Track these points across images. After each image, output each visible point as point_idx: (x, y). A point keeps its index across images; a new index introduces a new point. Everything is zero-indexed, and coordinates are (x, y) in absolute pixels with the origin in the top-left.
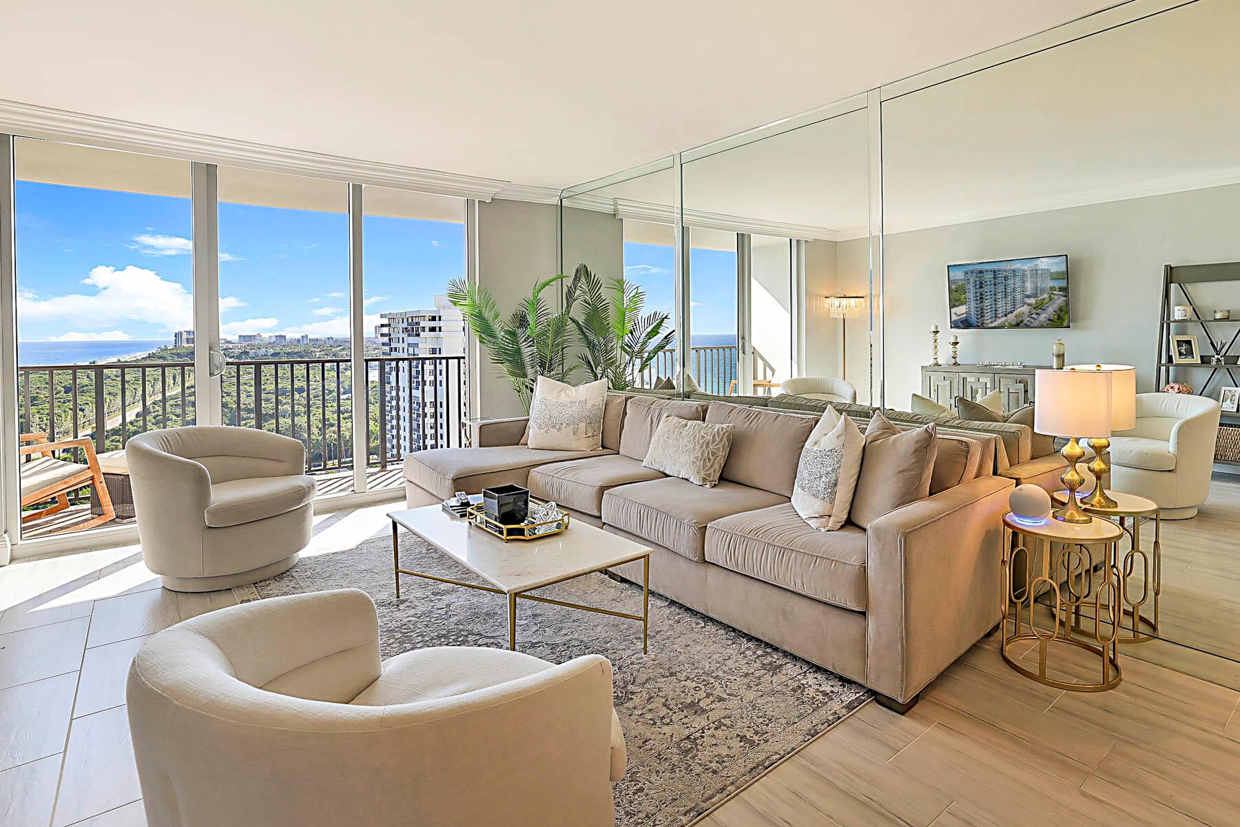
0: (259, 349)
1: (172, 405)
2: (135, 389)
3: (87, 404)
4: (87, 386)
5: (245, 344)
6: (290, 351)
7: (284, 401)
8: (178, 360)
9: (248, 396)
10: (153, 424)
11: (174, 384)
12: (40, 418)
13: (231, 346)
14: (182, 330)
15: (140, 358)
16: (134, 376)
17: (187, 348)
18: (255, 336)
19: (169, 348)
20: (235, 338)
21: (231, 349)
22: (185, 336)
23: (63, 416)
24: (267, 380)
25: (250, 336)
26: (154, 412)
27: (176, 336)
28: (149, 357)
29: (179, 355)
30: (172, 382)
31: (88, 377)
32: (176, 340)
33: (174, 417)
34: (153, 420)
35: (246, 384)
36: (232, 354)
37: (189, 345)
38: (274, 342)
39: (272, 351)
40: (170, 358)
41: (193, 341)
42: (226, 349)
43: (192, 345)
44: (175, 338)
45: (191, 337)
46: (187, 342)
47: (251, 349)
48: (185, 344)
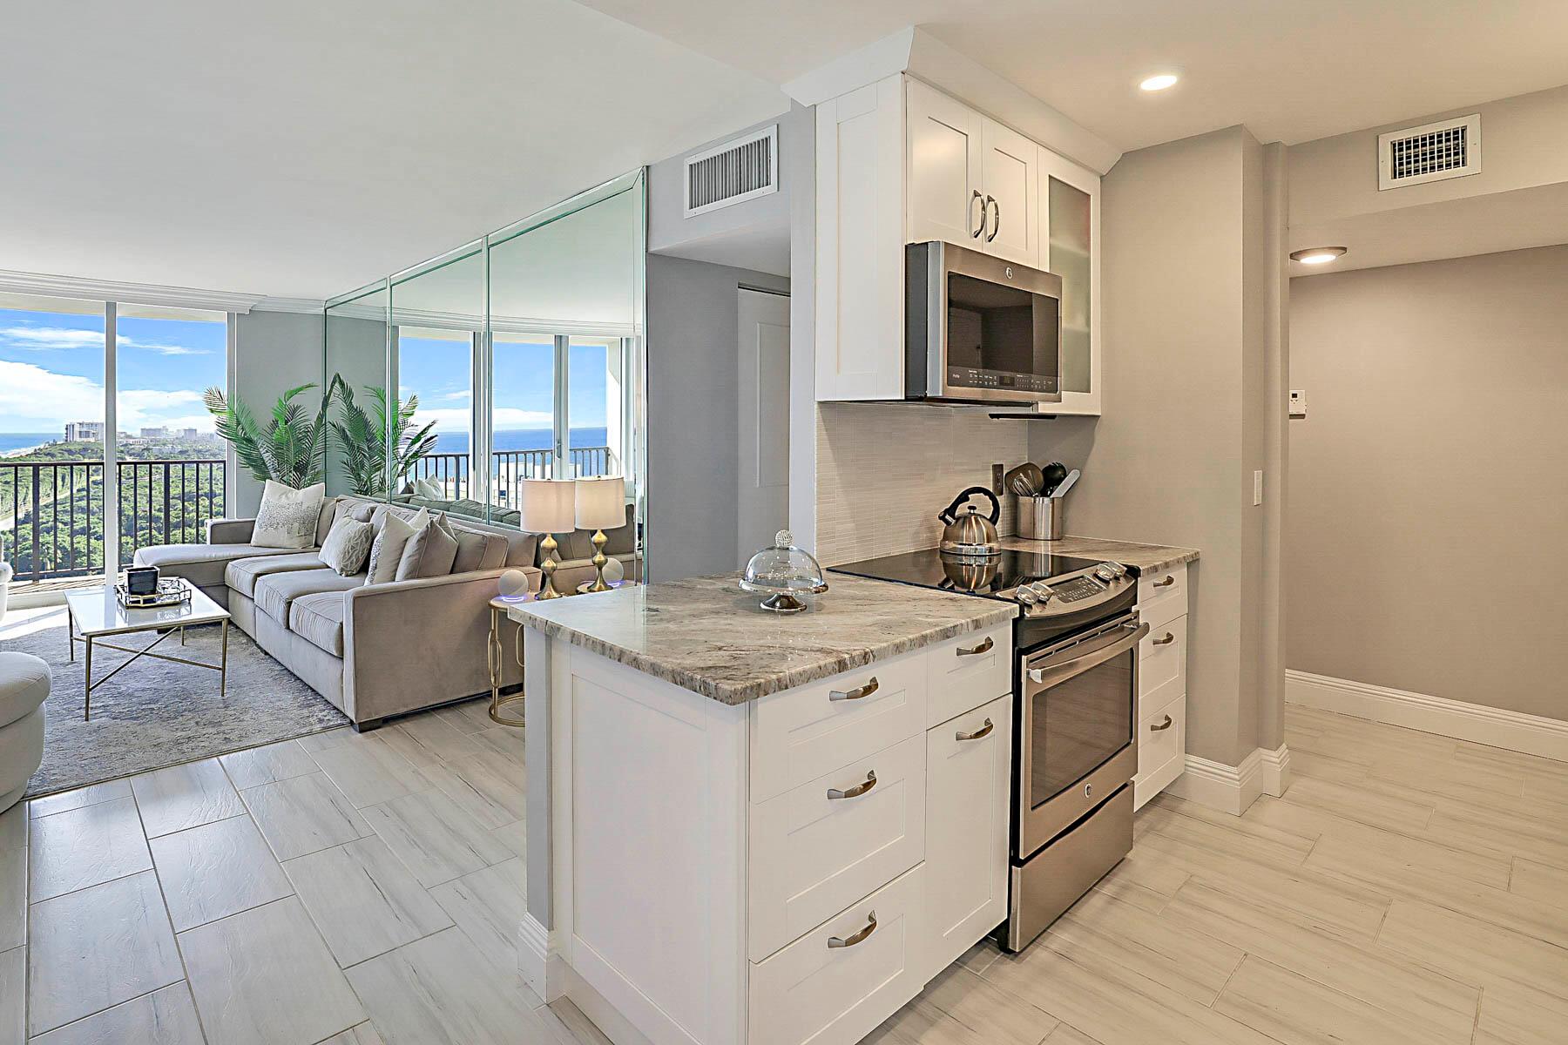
0: (164, 445)
5: (148, 438)
8: (68, 458)
11: (63, 486)
13: (131, 441)
14: (75, 421)
15: (24, 454)
17: (79, 444)
18: (160, 429)
19: (58, 443)
20: (137, 433)
21: (131, 445)
22: (77, 429)
25: (155, 430)
27: (67, 429)
28: (35, 453)
29: (70, 452)
32: (65, 434)
36: (133, 451)
37: (83, 439)
38: (183, 437)
39: (179, 448)
40: (59, 455)
41: (87, 434)
42: (126, 445)
43: (85, 440)
44: (65, 432)
45: (85, 429)
46: (80, 437)
47: (155, 446)
48: (78, 439)
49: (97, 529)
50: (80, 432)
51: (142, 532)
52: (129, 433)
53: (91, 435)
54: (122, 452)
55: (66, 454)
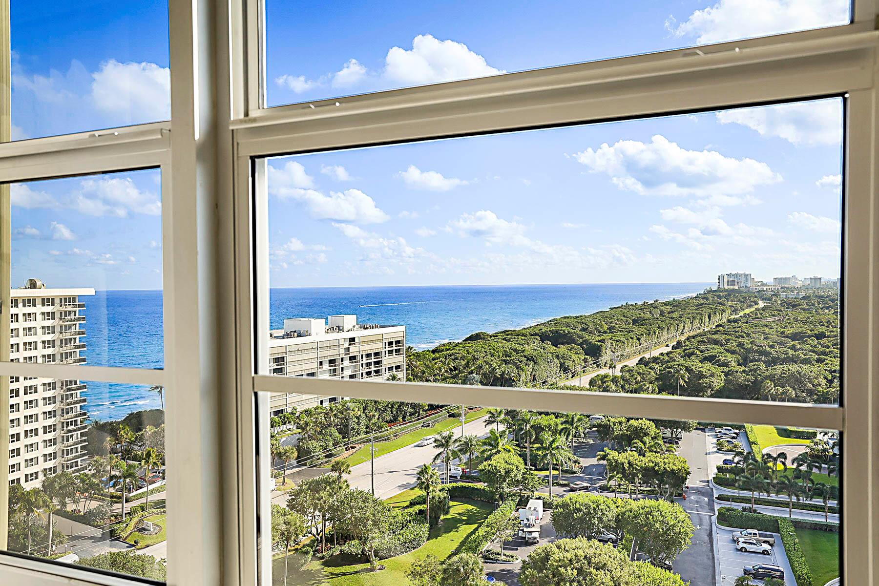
0: (791, 291)
1: (698, 342)
2: (678, 325)
3: (643, 335)
4: (646, 320)
5: (779, 286)
6: (823, 294)
7: (799, 346)
9: (765, 338)
10: (681, 357)
12: (611, 343)
13: (765, 288)
14: (725, 273)
15: (689, 298)
16: (680, 313)
18: (789, 278)
19: (713, 290)
21: (764, 291)
22: (726, 278)
23: (626, 343)
24: (790, 323)
25: (785, 279)
26: (685, 346)
27: (719, 279)
28: (697, 298)
30: (708, 320)
31: (650, 313)
32: (719, 283)
33: (698, 353)
34: (683, 354)
35: (767, 326)
37: (729, 287)
38: (809, 284)
39: (803, 294)
40: (711, 299)
41: (733, 283)
42: (760, 291)
43: (732, 287)
44: (718, 281)
45: (731, 279)
46: (728, 285)
47: (783, 292)
48: (726, 287)
49: (720, 358)
50: (728, 281)
51: (752, 364)
52: (765, 281)
53: (736, 283)
54: (756, 297)
55: (716, 298)
